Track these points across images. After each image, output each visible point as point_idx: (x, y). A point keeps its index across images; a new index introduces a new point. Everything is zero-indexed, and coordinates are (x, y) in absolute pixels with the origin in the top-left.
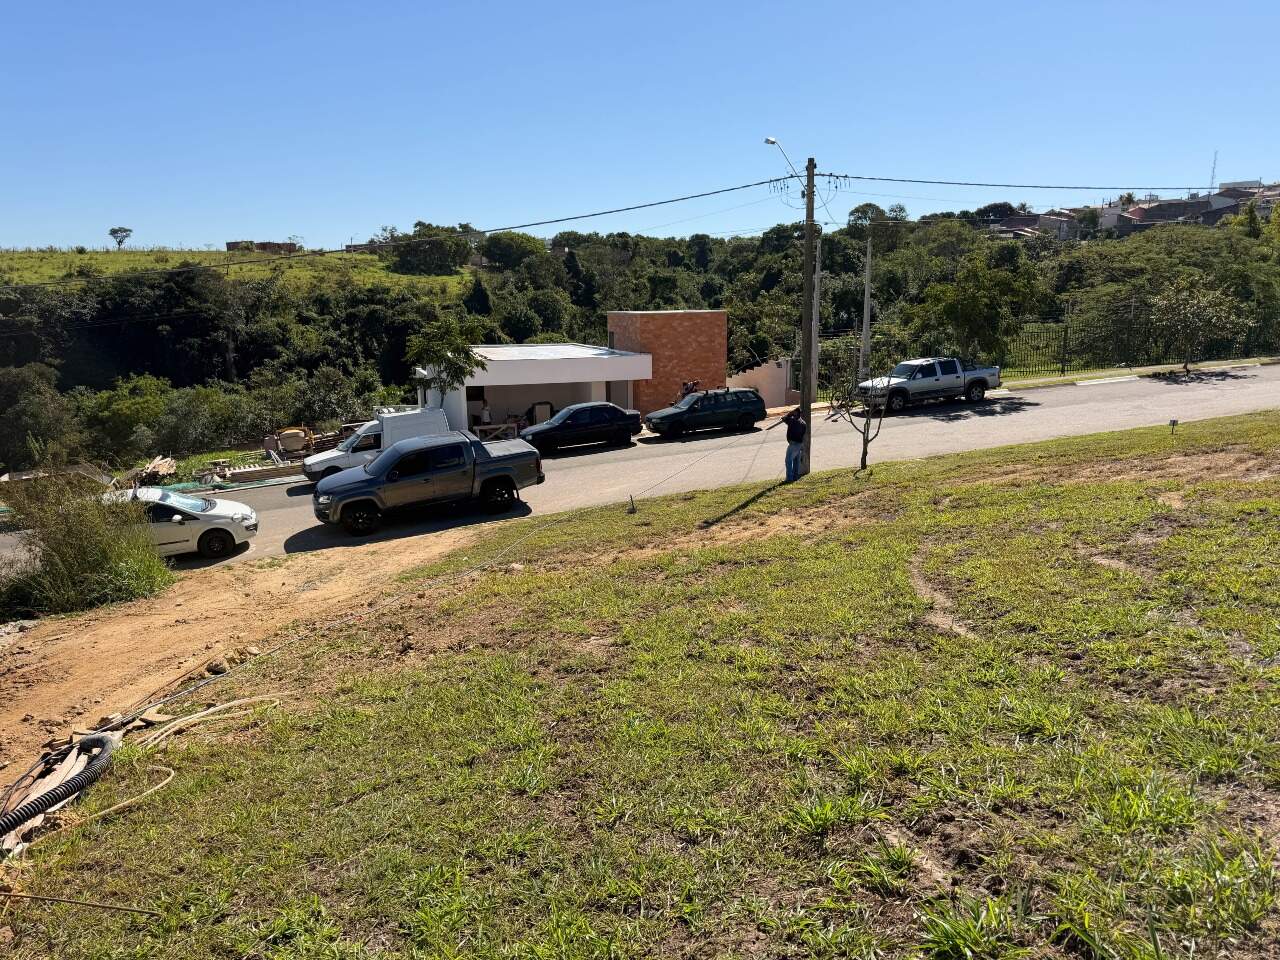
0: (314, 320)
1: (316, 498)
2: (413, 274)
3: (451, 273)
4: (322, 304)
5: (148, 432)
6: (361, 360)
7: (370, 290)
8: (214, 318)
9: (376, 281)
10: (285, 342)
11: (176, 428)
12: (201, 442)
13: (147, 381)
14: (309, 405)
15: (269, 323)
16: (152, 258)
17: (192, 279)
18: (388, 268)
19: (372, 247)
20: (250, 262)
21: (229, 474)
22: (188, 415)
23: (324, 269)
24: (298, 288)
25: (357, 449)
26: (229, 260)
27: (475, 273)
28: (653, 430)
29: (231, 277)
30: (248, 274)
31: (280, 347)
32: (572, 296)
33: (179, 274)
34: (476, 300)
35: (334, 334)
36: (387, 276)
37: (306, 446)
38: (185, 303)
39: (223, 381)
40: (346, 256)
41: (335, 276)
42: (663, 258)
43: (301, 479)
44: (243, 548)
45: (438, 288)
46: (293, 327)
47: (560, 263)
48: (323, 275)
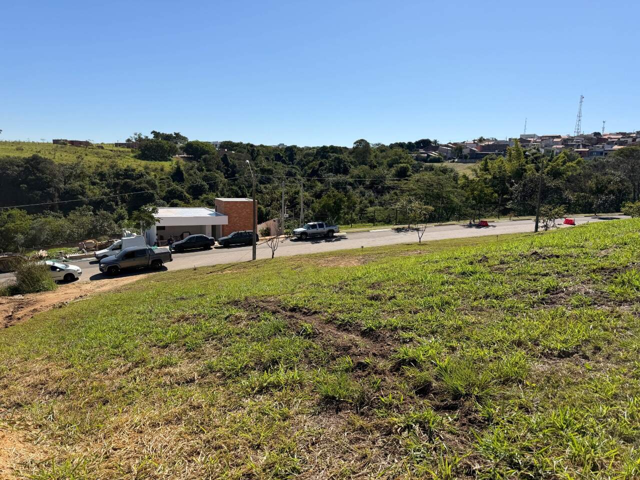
0: (98, 183)
1: (100, 265)
2: (148, 160)
3: (166, 160)
4: (102, 176)
5: (22, 237)
6: (120, 203)
7: (125, 170)
8: (49, 182)
9: (129, 164)
10: (83, 194)
11: (35, 235)
12: (46, 242)
13: (15, 212)
14: (95, 227)
15: (76, 185)
16: (14, 148)
17: (39, 163)
18: (135, 157)
19: (129, 144)
20: (66, 151)
21: (68, 257)
22: (41, 230)
23: (104, 157)
24: (90, 167)
25: (113, 250)
26: (55, 150)
27: (177, 163)
28: (220, 244)
29: (57, 161)
30: (66, 158)
31: (80, 197)
32: (225, 175)
33: (32, 161)
34: (177, 175)
35: (107, 190)
36: (135, 161)
37: (95, 247)
38: (35, 174)
39: (53, 212)
40: (115, 149)
41: (109, 161)
42: (272, 157)
43: (94, 259)
44: (77, 279)
45: (159, 168)
46: (88, 186)
47: (220, 159)
48: (103, 160)
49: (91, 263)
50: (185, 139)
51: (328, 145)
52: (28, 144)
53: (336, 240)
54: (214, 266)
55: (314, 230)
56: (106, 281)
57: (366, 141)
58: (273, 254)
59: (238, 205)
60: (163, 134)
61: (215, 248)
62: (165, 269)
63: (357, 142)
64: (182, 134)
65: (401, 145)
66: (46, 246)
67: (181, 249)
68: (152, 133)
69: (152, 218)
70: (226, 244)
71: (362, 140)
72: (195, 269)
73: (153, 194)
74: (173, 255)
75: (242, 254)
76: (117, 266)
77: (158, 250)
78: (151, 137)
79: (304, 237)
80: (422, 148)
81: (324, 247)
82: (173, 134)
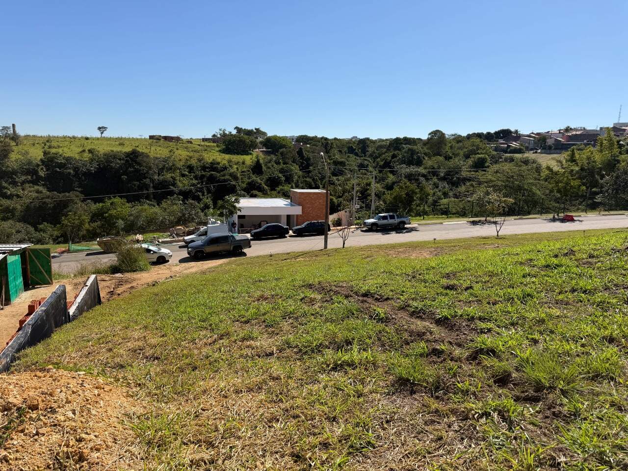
0: (187, 175)
1: (188, 249)
2: (231, 154)
3: (248, 154)
4: (191, 168)
5: (122, 222)
6: (206, 194)
7: (211, 163)
8: (145, 174)
9: (214, 158)
10: (174, 185)
11: (133, 221)
12: (143, 227)
13: (117, 200)
14: (184, 215)
15: (168, 176)
16: (117, 143)
17: (137, 157)
18: (220, 151)
19: (214, 139)
20: (159, 146)
21: (160, 241)
22: (137, 217)
23: (192, 151)
24: (180, 160)
25: (200, 235)
26: (151, 145)
27: (257, 157)
28: (294, 233)
29: (152, 155)
30: (159, 152)
31: (171, 187)
32: (299, 168)
33: (131, 154)
34: (257, 168)
35: (195, 182)
36: (220, 155)
37: (184, 233)
38: (133, 167)
39: (148, 200)
40: (203, 143)
41: (197, 155)
42: (346, 149)
43: (183, 244)
44: (168, 261)
45: (241, 161)
46: (178, 178)
47: (296, 152)
48: (192, 154)
49: (180, 247)
50: (264, 134)
51: (402, 137)
52: (129, 139)
53: (407, 232)
54: (288, 254)
55: (385, 222)
56: (193, 264)
57: (442, 132)
58: (344, 244)
59: (311, 196)
60: (245, 129)
61: (289, 236)
62: (245, 254)
63: (432, 133)
64: (263, 129)
65: (479, 135)
66: (142, 231)
67: (258, 237)
68: (235, 129)
69: (235, 207)
70: (300, 233)
71: (437, 131)
72: (271, 256)
73: (235, 186)
74: (252, 242)
75: (314, 243)
76: (202, 250)
77: (239, 237)
78: (234, 132)
79: (374, 228)
80: (501, 138)
81: (394, 238)
82: (254, 129)
